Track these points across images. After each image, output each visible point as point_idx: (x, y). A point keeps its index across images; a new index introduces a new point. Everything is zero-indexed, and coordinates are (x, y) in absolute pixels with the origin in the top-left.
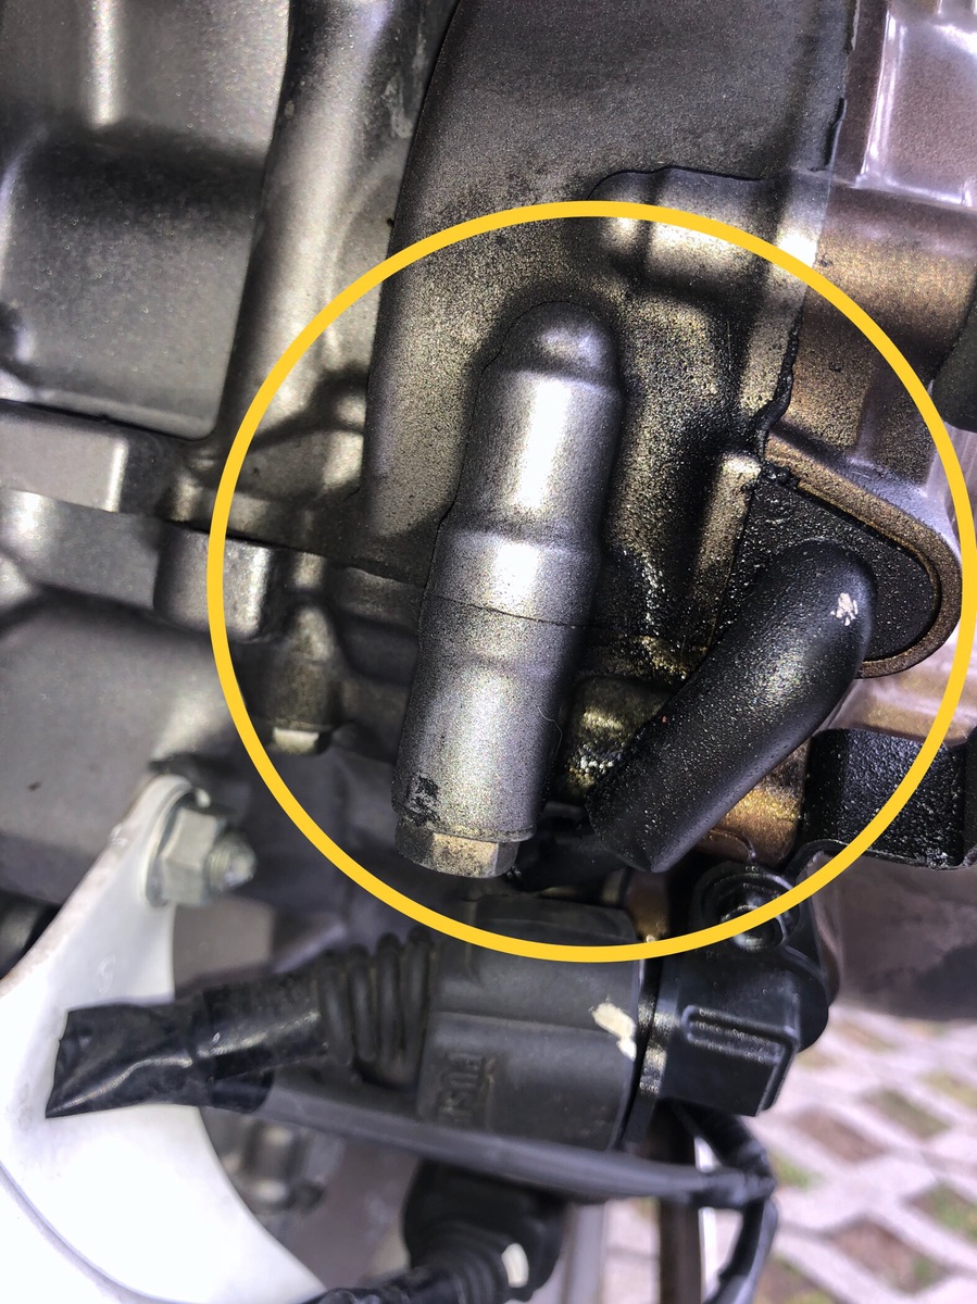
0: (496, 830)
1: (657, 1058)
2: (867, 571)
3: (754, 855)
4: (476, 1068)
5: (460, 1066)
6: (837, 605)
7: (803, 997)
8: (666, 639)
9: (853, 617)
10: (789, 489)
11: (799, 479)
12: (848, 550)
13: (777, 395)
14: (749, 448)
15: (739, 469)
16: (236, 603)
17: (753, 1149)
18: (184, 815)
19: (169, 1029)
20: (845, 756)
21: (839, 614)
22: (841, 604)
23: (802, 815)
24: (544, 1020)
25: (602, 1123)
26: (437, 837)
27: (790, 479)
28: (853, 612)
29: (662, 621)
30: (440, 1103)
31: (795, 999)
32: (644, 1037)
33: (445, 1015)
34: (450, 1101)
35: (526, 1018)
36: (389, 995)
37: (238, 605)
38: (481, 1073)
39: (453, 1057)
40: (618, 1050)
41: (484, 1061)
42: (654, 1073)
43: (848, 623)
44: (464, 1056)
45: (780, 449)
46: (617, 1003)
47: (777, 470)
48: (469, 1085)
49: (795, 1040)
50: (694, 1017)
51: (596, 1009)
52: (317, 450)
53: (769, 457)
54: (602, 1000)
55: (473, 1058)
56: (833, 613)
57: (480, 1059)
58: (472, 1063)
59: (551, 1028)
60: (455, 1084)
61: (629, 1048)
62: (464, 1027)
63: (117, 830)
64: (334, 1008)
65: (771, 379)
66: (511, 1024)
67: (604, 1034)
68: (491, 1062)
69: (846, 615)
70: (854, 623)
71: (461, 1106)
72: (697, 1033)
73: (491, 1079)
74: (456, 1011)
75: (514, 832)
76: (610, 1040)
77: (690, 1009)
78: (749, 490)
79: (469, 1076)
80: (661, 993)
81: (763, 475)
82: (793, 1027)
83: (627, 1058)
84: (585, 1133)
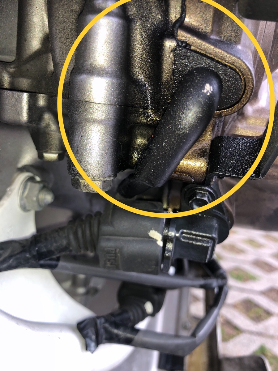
0: (99, 176)
1: (170, 246)
2: (217, 76)
3: (194, 180)
4: (113, 252)
5: (108, 252)
6: (205, 88)
7: (219, 225)
8: (156, 110)
9: (210, 92)
10: (188, 49)
11: (191, 45)
12: (210, 69)
13: (181, 15)
14: (172, 36)
15: (169, 44)
16: (19, 112)
17: (221, 271)
18: (29, 184)
19: (24, 247)
20: (221, 145)
21: (205, 91)
22: (206, 88)
23: (208, 166)
24: (133, 236)
25: (154, 267)
26: (81, 181)
27: (187, 46)
28: (211, 90)
29: (154, 104)
30: (105, 264)
31: (216, 225)
32: (166, 239)
33: (103, 237)
34: (108, 263)
35: (128, 236)
36: (88, 232)
37: (20, 113)
38: (115, 253)
39: (106, 249)
40: (157, 244)
41: (116, 250)
42: (169, 251)
43: (208, 94)
44: (110, 249)
45: (182, 35)
46: (156, 230)
47: (182, 42)
48: (113, 258)
49: (216, 239)
50: (182, 233)
51: (149, 232)
52: (45, 60)
53: (178, 38)
54: (151, 229)
55: (112, 249)
56: (203, 91)
57: (114, 249)
58: (112, 251)
59: (136, 239)
60: (108, 257)
61: (160, 243)
62: (109, 240)
63: (8, 189)
64: (71, 237)
65: (179, 9)
66: (123, 238)
67: (153, 239)
68: (118, 250)
69: (208, 91)
70: (211, 94)
71: (111, 264)
72: (184, 237)
73: (119, 255)
74: (106, 235)
75: (106, 177)
76: (154, 241)
77: (181, 231)
78: (174, 50)
79: (113, 255)
80: (170, 226)
81: (178, 45)
82: (215, 235)
83: (160, 246)
84: (150, 270)
